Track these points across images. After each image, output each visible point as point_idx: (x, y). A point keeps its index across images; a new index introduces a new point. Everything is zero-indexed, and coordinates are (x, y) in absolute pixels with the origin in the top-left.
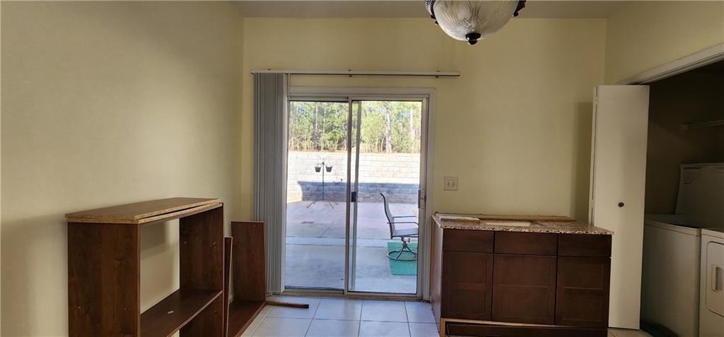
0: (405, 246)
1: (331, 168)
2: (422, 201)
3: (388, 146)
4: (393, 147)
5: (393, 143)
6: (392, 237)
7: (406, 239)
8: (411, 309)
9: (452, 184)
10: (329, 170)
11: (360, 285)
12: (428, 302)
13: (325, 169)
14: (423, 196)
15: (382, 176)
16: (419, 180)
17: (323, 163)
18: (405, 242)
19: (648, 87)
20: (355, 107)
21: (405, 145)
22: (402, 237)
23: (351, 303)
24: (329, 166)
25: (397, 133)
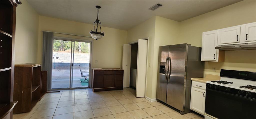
0: (86, 79)
1: (58, 57)
2: (90, 66)
3: (80, 51)
4: (82, 50)
5: (82, 49)
6: (82, 77)
7: (86, 77)
8: (87, 90)
9: (97, 62)
10: (57, 58)
11: (74, 87)
12: (91, 88)
13: (56, 58)
14: (90, 64)
15: (78, 60)
16: (89, 62)
17: (55, 56)
18: (86, 78)
19: (131, 45)
20: (73, 42)
21: (86, 50)
22: (85, 77)
23: (71, 90)
24: (57, 57)
25: (83, 45)
